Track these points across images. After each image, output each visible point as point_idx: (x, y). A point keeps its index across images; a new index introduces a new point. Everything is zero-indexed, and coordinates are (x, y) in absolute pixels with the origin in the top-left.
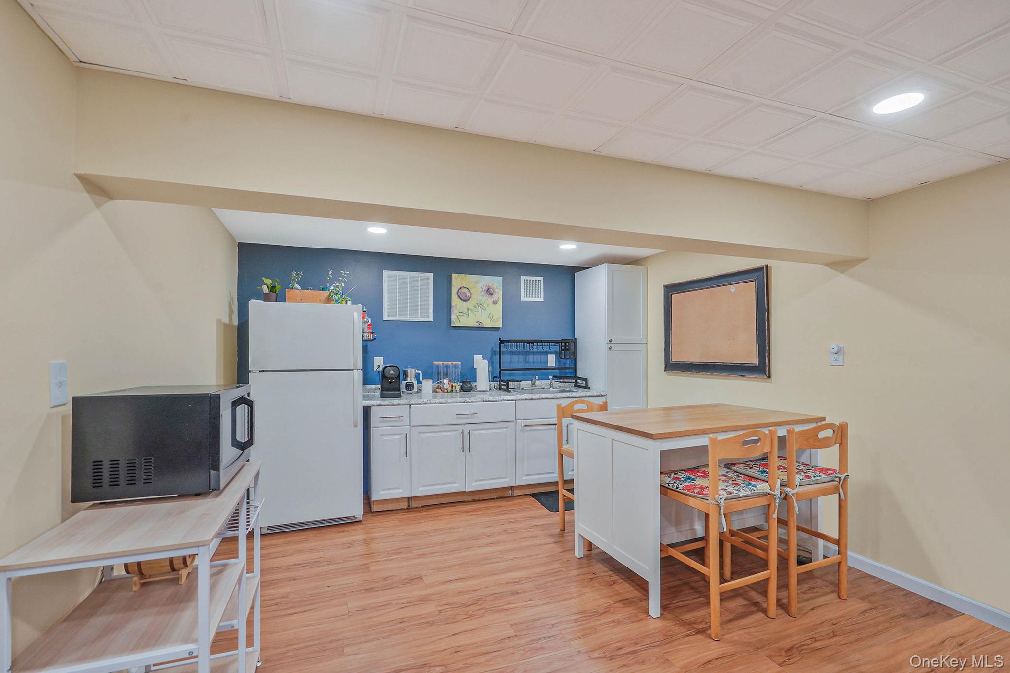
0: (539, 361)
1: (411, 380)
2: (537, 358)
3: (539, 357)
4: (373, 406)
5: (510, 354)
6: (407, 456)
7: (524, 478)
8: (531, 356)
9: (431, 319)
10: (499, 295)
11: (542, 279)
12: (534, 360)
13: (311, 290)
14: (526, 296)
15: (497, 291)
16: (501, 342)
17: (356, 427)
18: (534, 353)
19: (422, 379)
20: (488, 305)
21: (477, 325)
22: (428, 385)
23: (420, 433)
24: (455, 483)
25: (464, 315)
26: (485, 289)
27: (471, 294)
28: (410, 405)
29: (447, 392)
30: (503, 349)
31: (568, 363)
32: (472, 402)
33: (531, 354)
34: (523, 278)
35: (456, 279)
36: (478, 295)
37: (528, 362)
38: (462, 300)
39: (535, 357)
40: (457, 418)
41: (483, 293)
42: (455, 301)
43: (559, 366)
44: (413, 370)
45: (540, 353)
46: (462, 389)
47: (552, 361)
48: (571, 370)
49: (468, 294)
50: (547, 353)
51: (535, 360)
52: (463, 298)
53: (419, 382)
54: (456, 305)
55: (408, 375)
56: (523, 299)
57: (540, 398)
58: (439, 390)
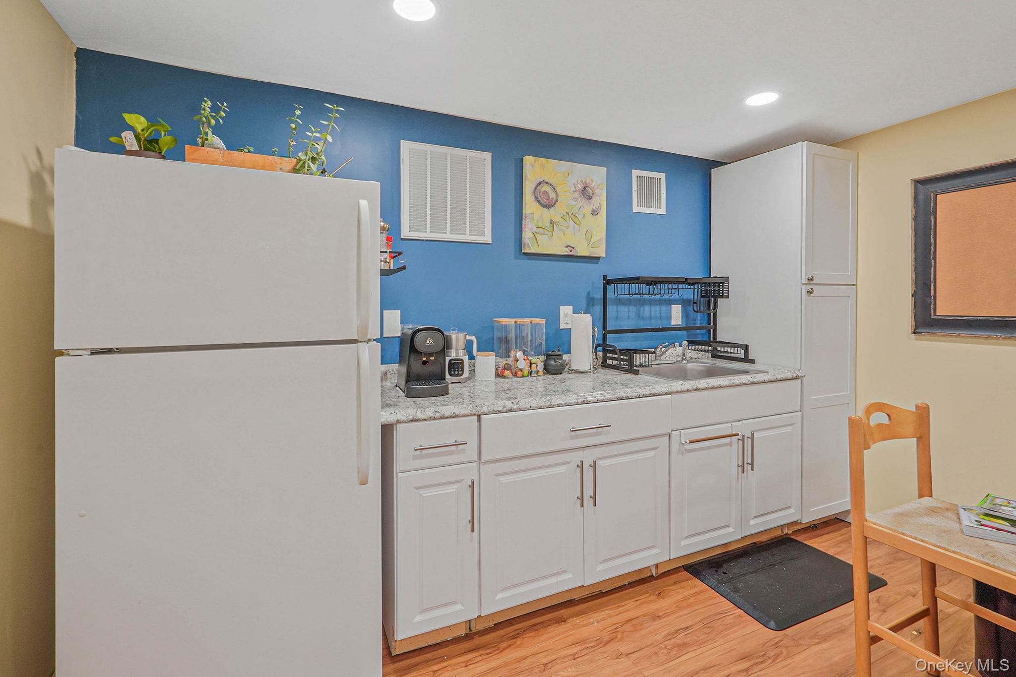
0: (658, 315)
1: (457, 354)
2: (656, 310)
3: (658, 308)
4: (398, 422)
5: (616, 305)
6: (473, 530)
7: (683, 543)
8: (647, 308)
9: (488, 238)
10: (601, 199)
11: (663, 176)
12: (651, 314)
13: (249, 152)
14: (640, 205)
15: (597, 191)
16: (608, 282)
17: (364, 482)
18: (651, 303)
19: (478, 351)
20: (584, 217)
21: (565, 251)
22: (487, 363)
23: (497, 475)
24: (565, 572)
25: (546, 232)
26: (580, 186)
27: (557, 195)
28: (479, 416)
29: (523, 376)
30: (610, 295)
31: (699, 318)
32: (598, 401)
33: (647, 304)
34: (635, 173)
35: (533, 166)
36: (567, 198)
37: (643, 318)
38: (540, 203)
39: (653, 308)
40: (572, 438)
41: (576, 195)
42: (530, 206)
43: (686, 325)
44: (462, 336)
45: (660, 302)
46: (547, 370)
47: (676, 315)
48: (703, 331)
49: (552, 195)
50: (670, 302)
51: (653, 314)
52: (544, 201)
53: (472, 357)
54: (533, 214)
55: (451, 344)
56: (636, 209)
57: (710, 386)
58: (507, 373)
